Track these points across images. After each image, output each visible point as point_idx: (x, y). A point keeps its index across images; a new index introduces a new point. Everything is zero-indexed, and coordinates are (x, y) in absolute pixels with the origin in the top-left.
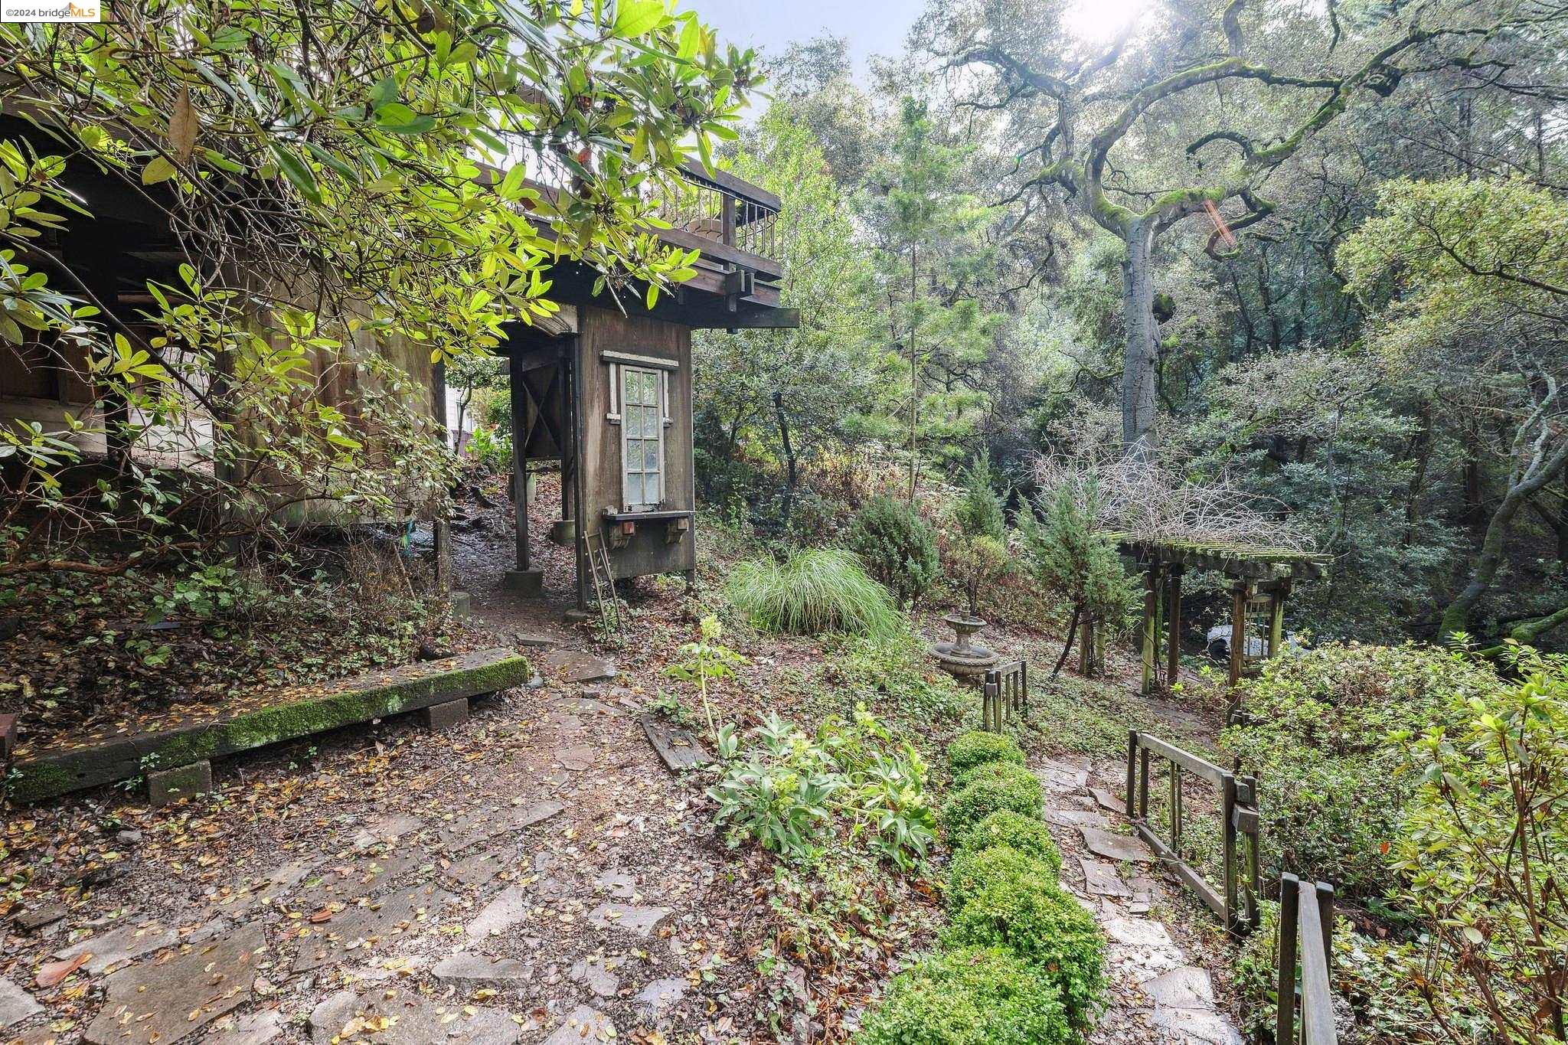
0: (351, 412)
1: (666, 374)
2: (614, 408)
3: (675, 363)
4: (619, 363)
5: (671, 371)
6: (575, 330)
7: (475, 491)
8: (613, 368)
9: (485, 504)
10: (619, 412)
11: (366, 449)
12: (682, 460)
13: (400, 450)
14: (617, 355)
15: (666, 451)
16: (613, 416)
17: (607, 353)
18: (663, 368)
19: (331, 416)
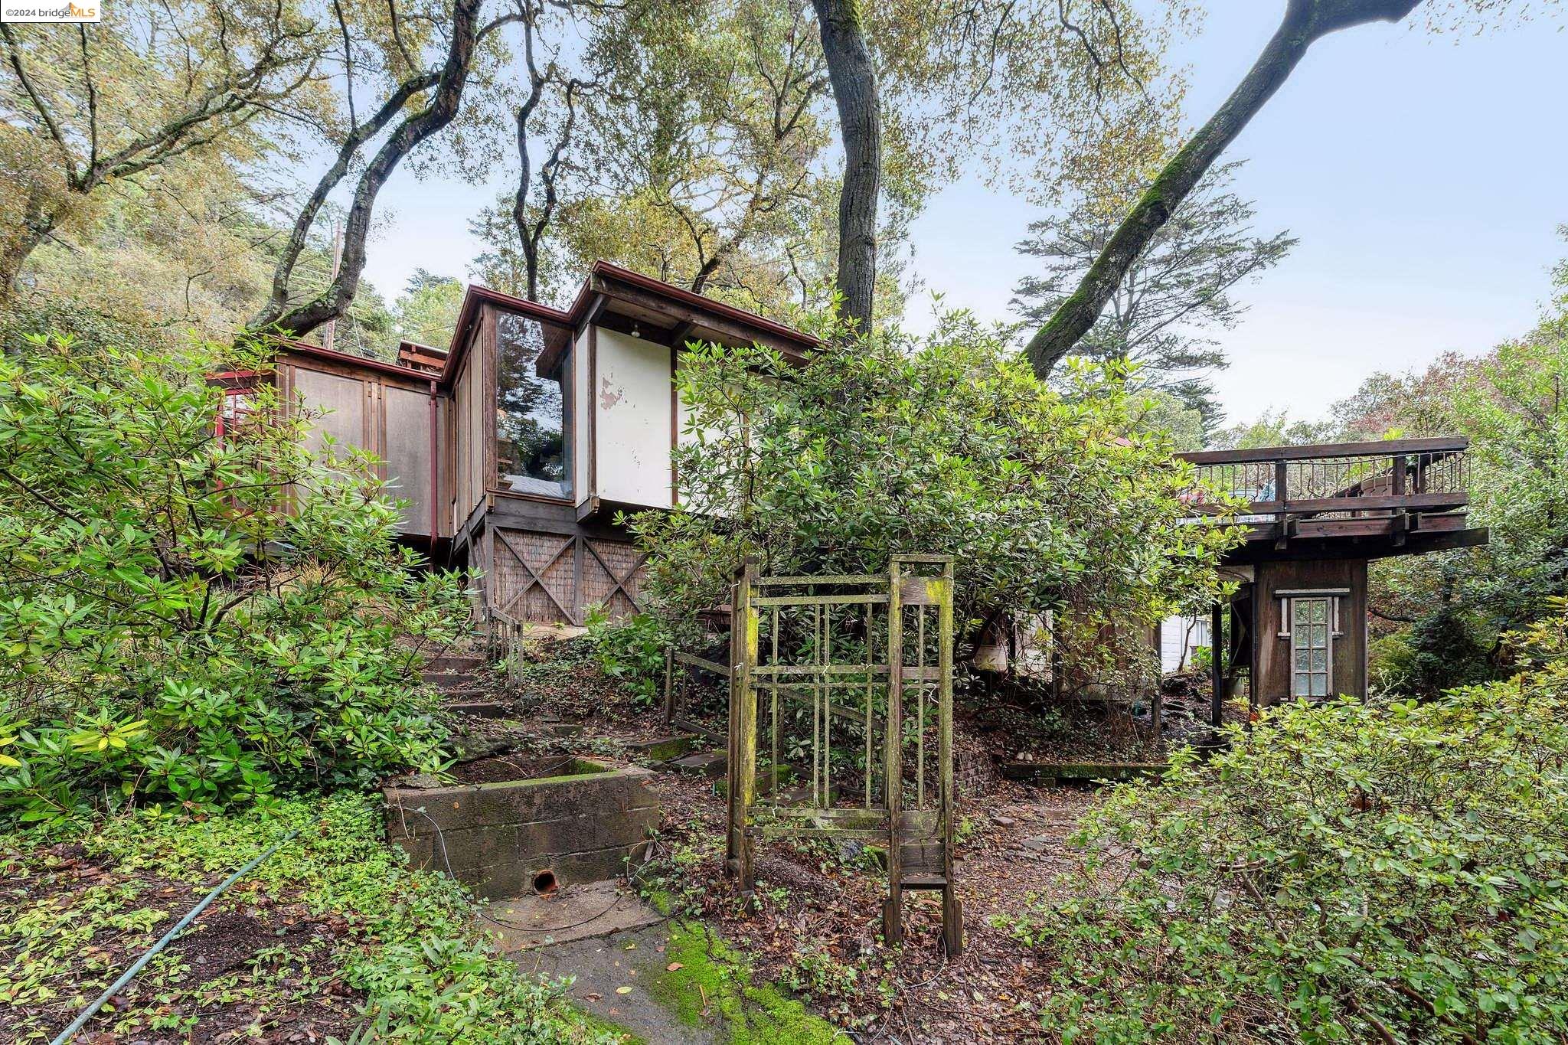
0: (1112, 645)
1: (1337, 600)
2: (1284, 628)
3: (1347, 590)
4: (1289, 597)
5: (1342, 597)
6: (1252, 580)
7: (1194, 691)
8: (1284, 602)
9: (1201, 700)
10: (1289, 630)
11: (1117, 662)
12: (1352, 663)
13: (1131, 661)
14: (1287, 592)
15: (1334, 658)
16: (1284, 633)
17: (1278, 592)
18: (1333, 596)
19: (1103, 648)
